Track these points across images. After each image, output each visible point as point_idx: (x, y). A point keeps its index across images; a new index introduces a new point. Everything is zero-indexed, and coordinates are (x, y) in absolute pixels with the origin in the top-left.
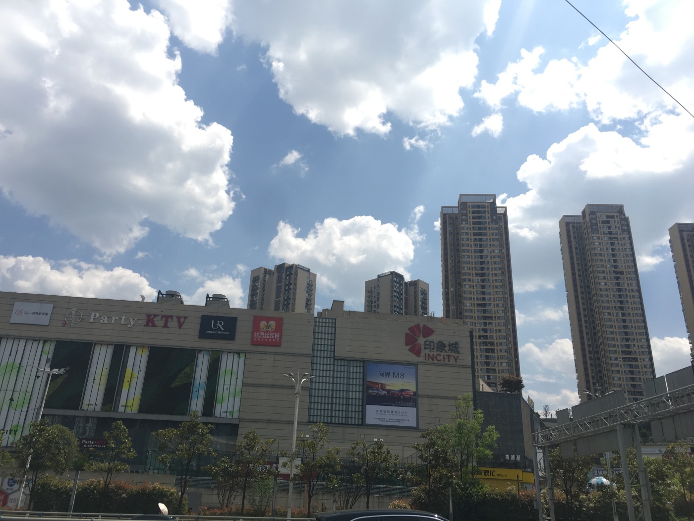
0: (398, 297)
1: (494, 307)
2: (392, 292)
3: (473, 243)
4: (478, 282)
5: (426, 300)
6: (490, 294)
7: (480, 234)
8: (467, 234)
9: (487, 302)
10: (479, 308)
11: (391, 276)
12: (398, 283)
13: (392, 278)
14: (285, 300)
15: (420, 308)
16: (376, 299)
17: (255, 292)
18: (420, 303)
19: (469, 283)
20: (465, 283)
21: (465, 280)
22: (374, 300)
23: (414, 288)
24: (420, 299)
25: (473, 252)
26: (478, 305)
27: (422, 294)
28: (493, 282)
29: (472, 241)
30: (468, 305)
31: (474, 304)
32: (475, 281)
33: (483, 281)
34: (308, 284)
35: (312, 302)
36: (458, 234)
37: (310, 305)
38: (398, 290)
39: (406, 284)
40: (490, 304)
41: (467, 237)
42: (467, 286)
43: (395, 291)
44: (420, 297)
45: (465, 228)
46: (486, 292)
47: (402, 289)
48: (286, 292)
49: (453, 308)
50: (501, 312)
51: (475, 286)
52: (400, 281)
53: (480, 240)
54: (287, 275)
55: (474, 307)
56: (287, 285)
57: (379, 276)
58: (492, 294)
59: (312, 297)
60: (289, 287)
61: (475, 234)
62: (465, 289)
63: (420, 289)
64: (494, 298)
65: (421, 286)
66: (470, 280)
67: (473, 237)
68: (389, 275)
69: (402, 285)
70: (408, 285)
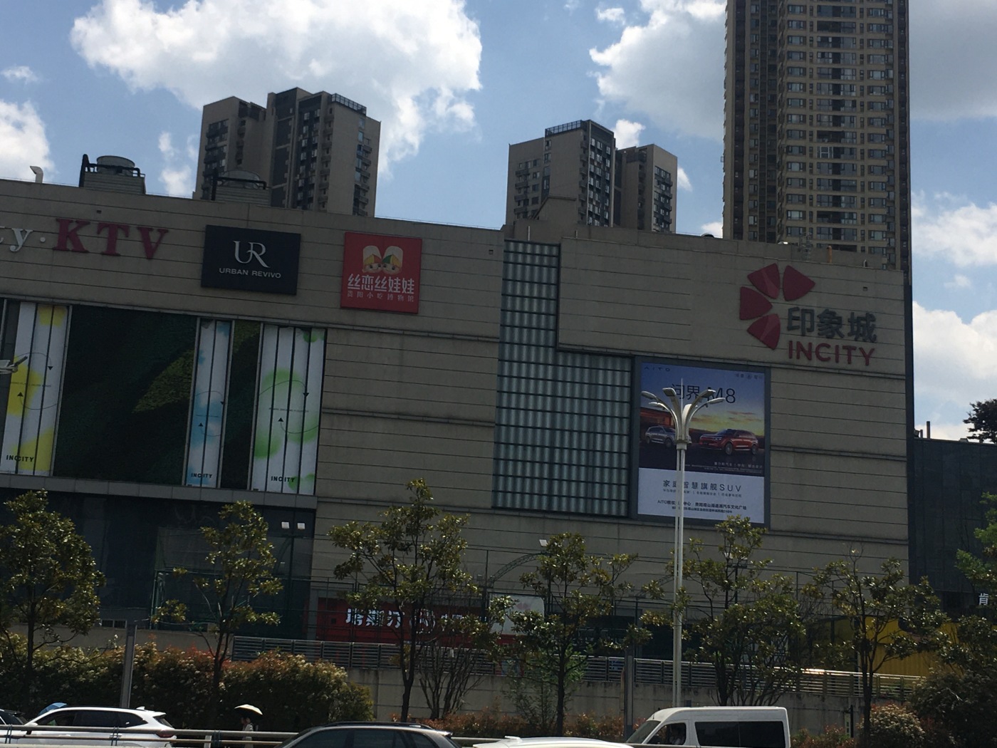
0: (598, 191)
1: (863, 223)
2: (584, 177)
3: (816, 51)
4: (825, 156)
5: (670, 198)
6: (853, 188)
7: (836, 27)
8: (802, 25)
9: (843, 208)
10: (822, 225)
11: (582, 133)
12: (600, 152)
13: (586, 138)
14: (297, 189)
15: (654, 220)
16: (538, 194)
17: (215, 165)
18: (654, 208)
19: (801, 159)
20: (789, 158)
21: (789, 150)
22: (531, 196)
23: (641, 167)
24: (655, 196)
25: (815, 75)
26: (821, 215)
27: (659, 183)
28: (863, 158)
29: (815, 44)
30: (796, 215)
31: (811, 213)
32: (815, 155)
33: (838, 152)
36: (774, 23)
38: (598, 172)
39: (620, 153)
40: (851, 214)
41: (802, 33)
42: (796, 167)
43: (592, 174)
44: (655, 191)
45: (798, 9)
46: (842, 183)
47: (609, 169)
49: (752, 222)
50: (878, 236)
51: (815, 166)
52: (605, 147)
53: (837, 42)
54: (303, 123)
55: (811, 220)
57: (549, 133)
58: (859, 188)
60: (309, 155)
61: (822, 26)
62: (787, 175)
63: (655, 171)
64: (863, 200)
65: (657, 161)
66: (802, 150)
67: (817, 36)
68: (577, 129)
69: (609, 157)
70: (624, 159)
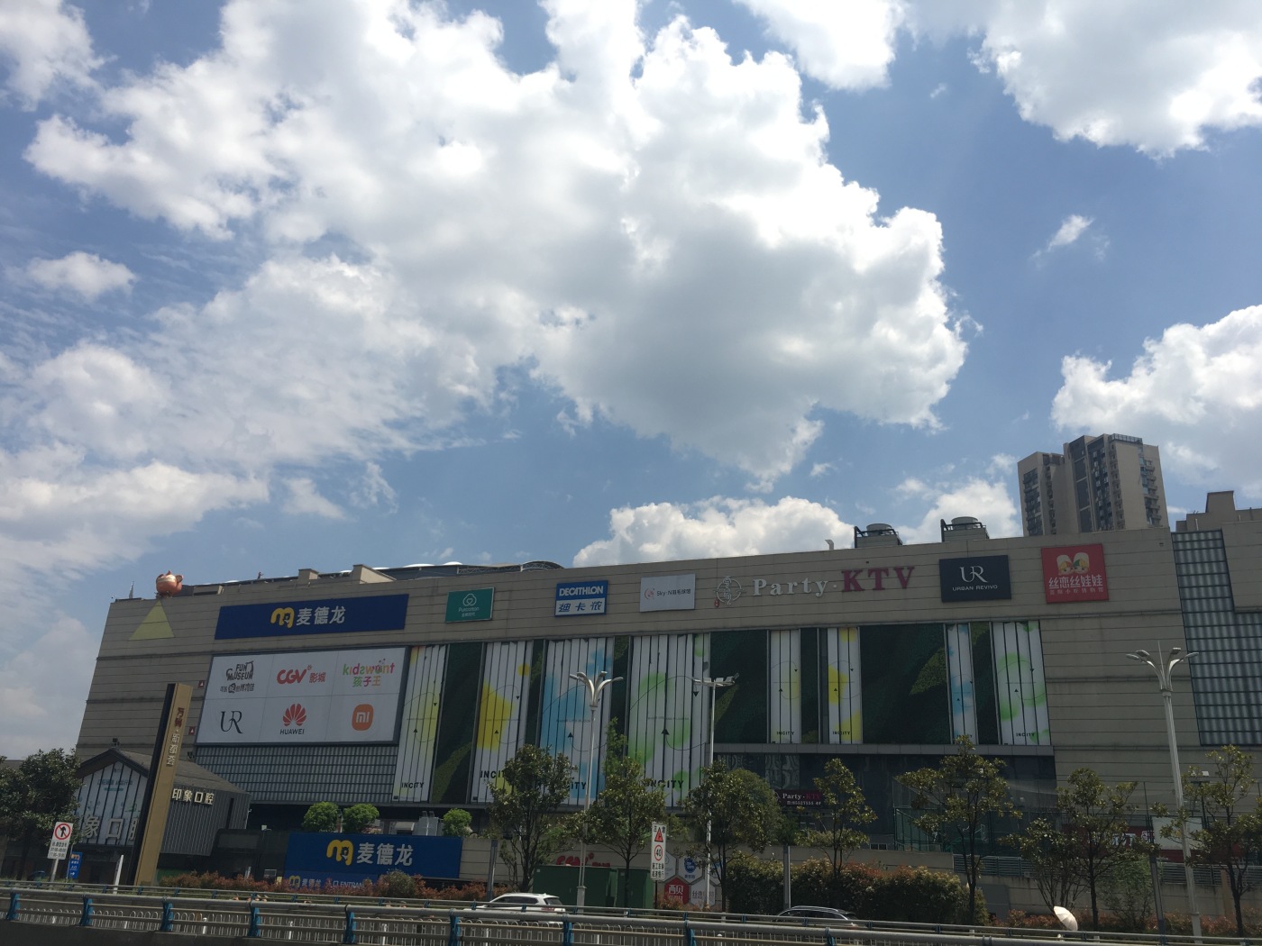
14: (1098, 509)
17: (1033, 502)
34: (1142, 468)
35: (1159, 503)
37: (1157, 510)
48: (1099, 492)
54: (1093, 460)
56: (1097, 479)
60: (1102, 481)
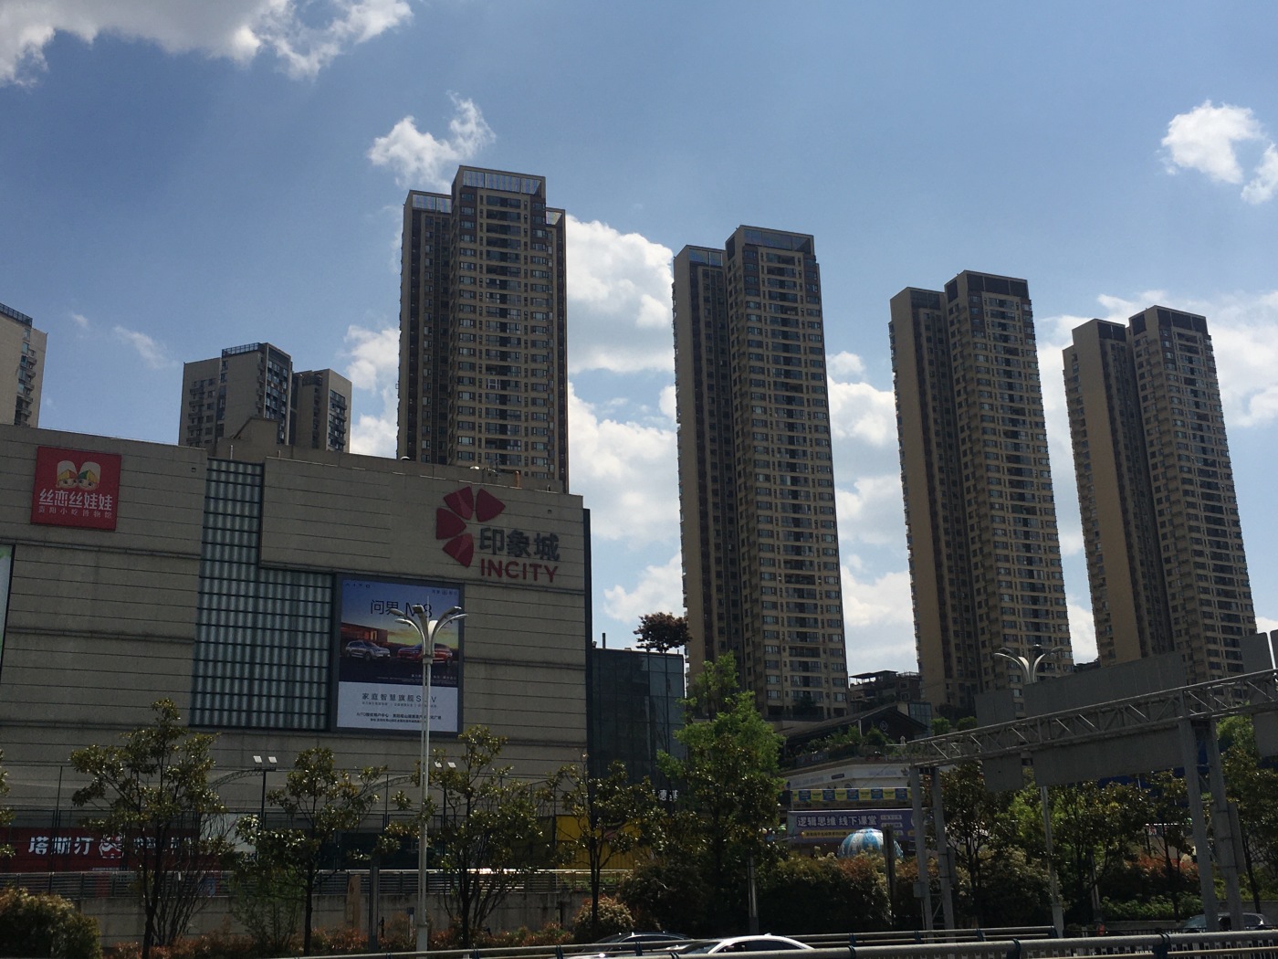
0: (274, 411)
1: (526, 450)
2: (261, 398)
3: (485, 291)
4: (493, 387)
5: (344, 421)
6: (518, 417)
7: (504, 271)
8: (472, 267)
9: (509, 436)
10: (489, 451)
11: (259, 355)
12: (277, 374)
13: (263, 360)
15: (328, 442)
16: (213, 413)
18: (329, 430)
19: (471, 389)
20: (461, 388)
21: (460, 380)
22: (206, 413)
23: (316, 390)
24: (329, 418)
25: (484, 313)
26: (488, 442)
27: (333, 406)
28: (526, 391)
29: (484, 285)
30: (466, 440)
31: (480, 440)
32: (484, 386)
33: (504, 385)
34: (24, 358)
35: (31, 408)
36: (447, 264)
37: (27, 417)
38: (275, 394)
39: (296, 377)
40: (516, 442)
41: (473, 274)
42: (466, 396)
43: (269, 395)
44: (330, 413)
45: (469, 252)
46: (508, 413)
47: (285, 391)
49: (424, 446)
50: (540, 462)
51: (484, 396)
52: (282, 369)
53: (504, 285)
55: (480, 446)
57: (225, 354)
58: (523, 418)
59: (32, 394)
61: (490, 270)
62: (460, 403)
63: (330, 395)
64: (526, 429)
65: (332, 385)
66: (472, 381)
67: (486, 277)
68: (254, 351)
69: (286, 379)
70: (300, 383)
